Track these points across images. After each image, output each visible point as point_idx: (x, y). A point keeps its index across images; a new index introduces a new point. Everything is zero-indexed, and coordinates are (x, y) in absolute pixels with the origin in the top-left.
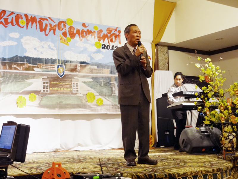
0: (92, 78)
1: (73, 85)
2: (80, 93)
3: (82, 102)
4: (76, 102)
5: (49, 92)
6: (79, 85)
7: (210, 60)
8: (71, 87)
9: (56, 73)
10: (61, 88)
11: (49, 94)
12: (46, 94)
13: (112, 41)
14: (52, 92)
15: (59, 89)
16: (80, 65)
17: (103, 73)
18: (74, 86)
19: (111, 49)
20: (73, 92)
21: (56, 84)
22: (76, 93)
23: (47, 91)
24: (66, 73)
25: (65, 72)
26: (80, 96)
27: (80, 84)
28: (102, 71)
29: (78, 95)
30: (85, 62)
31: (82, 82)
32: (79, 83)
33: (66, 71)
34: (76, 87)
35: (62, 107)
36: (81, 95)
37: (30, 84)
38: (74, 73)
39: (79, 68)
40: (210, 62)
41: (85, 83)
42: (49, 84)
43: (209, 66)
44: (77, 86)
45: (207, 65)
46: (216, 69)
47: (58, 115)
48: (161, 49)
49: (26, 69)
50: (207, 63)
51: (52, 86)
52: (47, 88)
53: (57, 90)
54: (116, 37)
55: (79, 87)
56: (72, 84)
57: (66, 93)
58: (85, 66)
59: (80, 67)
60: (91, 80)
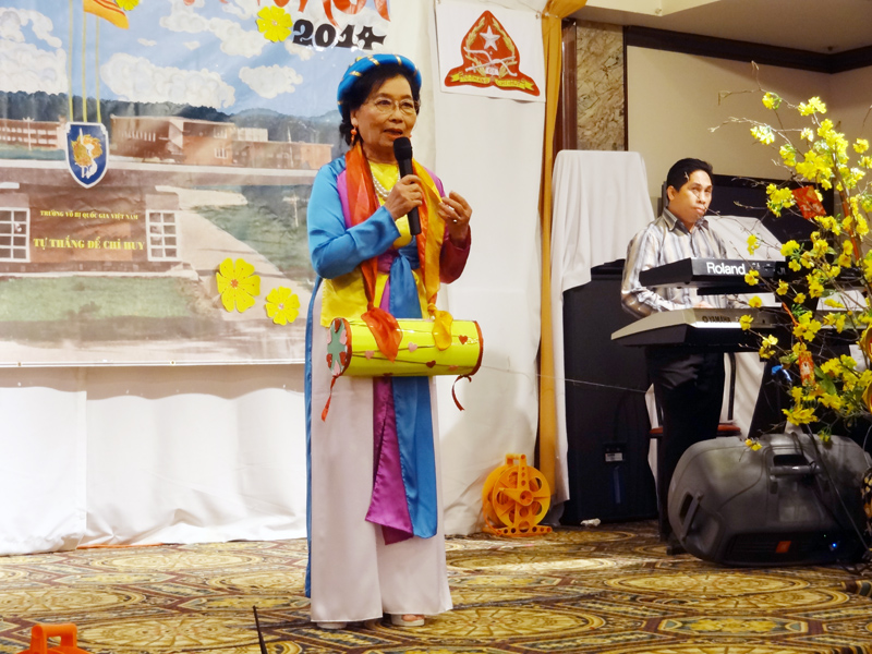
0: (246, 190)
1: (148, 224)
2: (186, 266)
3: (194, 310)
4: (166, 309)
5: (28, 260)
6: (177, 224)
7: (822, 108)
8: (139, 233)
9: (64, 165)
10: (91, 237)
11: (29, 268)
12: (15, 268)
14: (45, 258)
15: (78, 244)
16: (186, 125)
17: (298, 166)
18: (153, 229)
19: (340, 44)
20: (151, 258)
21: (66, 220)
22: (167, 266)
23: (19, 254)
24: (113, 162)
25: (109, 157)
26: (186, 280)
27: (185, 220)
28: (296, 151)
29: (173, 273)
30: (212, 110)
31: (197, 209)
32: (177, 215)
33: (112, 152)
34: (163, 235)
35: (93, 331)
36: (191, 274)
38: (153, 165)
39: (176, 140)
40: (822, 117)
41: (207, 211)
42: (28, 222)
43: (818, 138)
44: (168, 229)
45: (808, 133)
46: (850, 150)
47: (76, 370)
48: (590, 42)
50: (807, 121)
51: (43, 229)
52: (20, 241)
53: (71, 251)
55: (178, 235)
56: (142, 218)
57: (116, 266)
58: (209, 131)
59: (184, 134)
60: (239, 200)
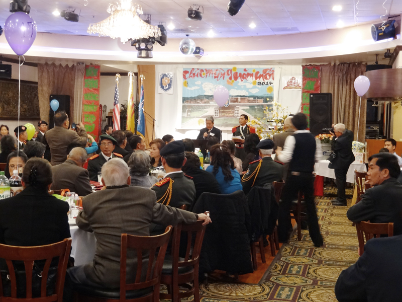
0: (250, 106)
8: (234, 113)
10: (227, 113)
11: (219, 117)
13: (266, 78)
16: (241, 98)
17: (258, 103)
19: (266, 85)
20: (235, 116)
24: (230, 103)
28: (258, 101)
30: (245, 96)
32: (239, 110)
34: (237, 113)
37: (206, 112)
38: (236, 104)
39: (239, 100)
41: (243, 109)
42: (219, 112)
49: (205, 103)
51: (223, 112)
52: (217, 114)
53: (224, 115)
54: (270, 76)
55: (239, 113)
56: (234, 111)
57: (230, 117)
58: (244, 99)
60: (248, 108)
